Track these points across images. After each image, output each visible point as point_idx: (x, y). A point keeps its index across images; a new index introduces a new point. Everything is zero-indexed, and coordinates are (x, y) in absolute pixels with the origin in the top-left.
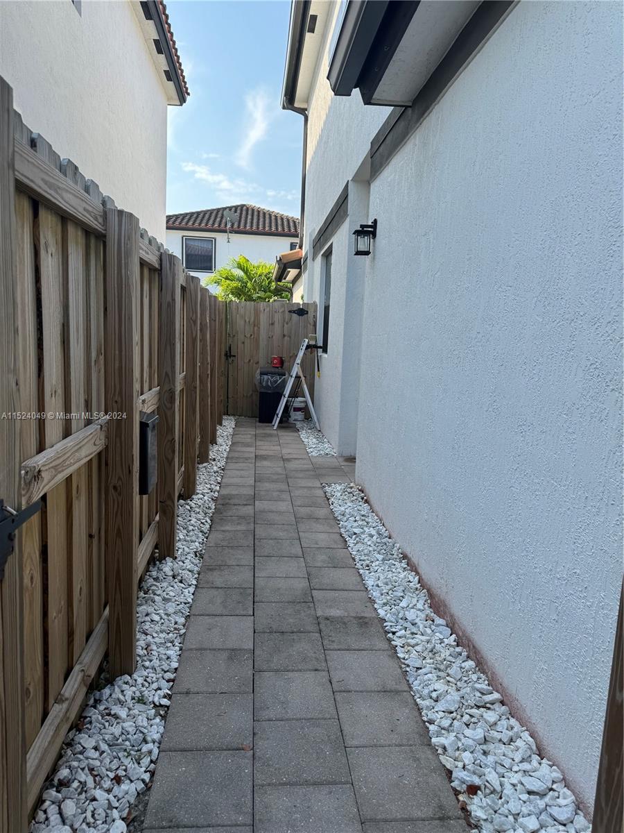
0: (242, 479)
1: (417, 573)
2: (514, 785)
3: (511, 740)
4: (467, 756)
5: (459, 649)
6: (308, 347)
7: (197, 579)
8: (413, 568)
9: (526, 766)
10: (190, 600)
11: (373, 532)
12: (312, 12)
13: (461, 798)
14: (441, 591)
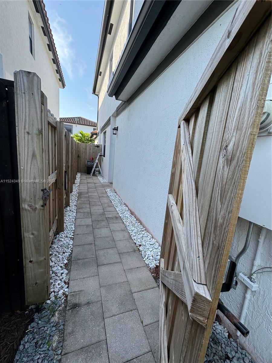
0: (84, 188)
1: (128, 207)
2: (148, 244)
3: (147, 236)
4: (139, 240)
5: (137, 221)
6: (100, 155)
7: (76, 211)
8: (127, 206)
9: (150, 240)
10: (75, 215)
11: (118, 199)
12: (100, 71)
13: (138, 247)
14: (133, 210)
